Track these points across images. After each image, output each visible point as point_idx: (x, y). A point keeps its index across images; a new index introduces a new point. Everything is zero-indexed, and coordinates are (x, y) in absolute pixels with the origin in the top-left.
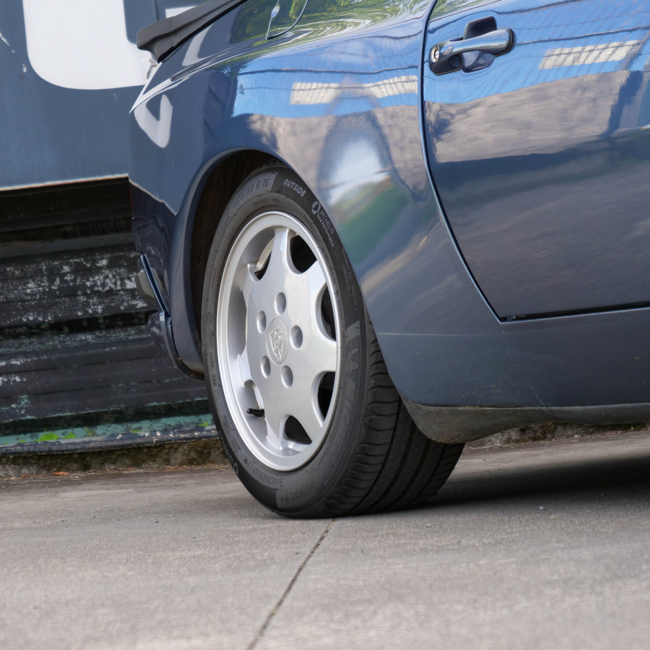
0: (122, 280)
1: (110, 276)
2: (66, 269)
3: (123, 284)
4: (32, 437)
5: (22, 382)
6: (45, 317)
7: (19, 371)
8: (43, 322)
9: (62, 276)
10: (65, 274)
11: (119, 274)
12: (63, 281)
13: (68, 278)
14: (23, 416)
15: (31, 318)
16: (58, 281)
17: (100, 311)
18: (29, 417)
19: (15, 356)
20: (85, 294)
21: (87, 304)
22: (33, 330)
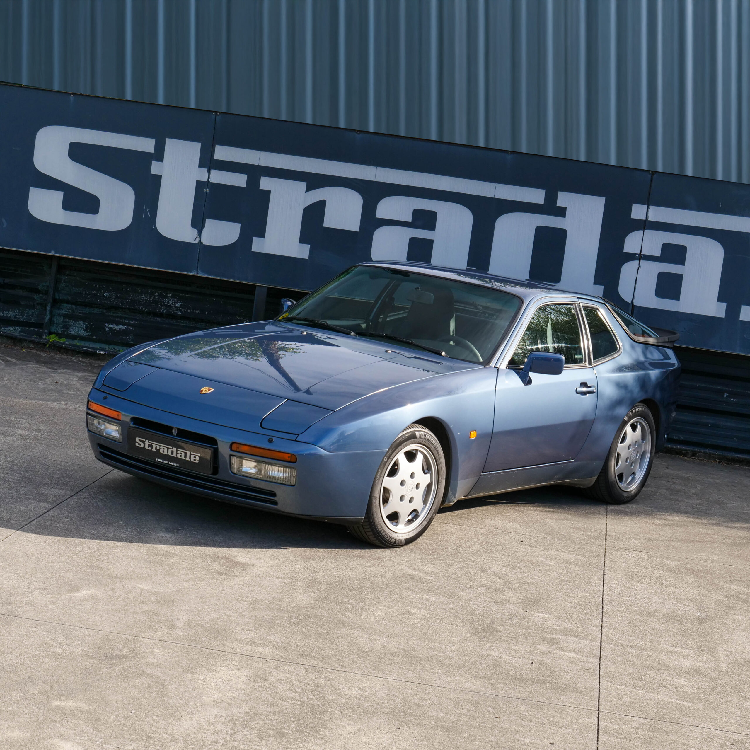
0: (175, 303)
1: (171, 300)
2: (157, 294)
3: (175, 304)
5: (132, 330)
6: (146, 309)
7: (132, 326)
9: (155, 296)
10: (156, 296)
11: (174, 301)
13: (156, 297)
14: (130, 341)
15: (141, 308)
16: (153, 297)
17: (165, 311)
19: (132, 319)
20: (161, 305)
21: (161, 308)
22: (141, 312)
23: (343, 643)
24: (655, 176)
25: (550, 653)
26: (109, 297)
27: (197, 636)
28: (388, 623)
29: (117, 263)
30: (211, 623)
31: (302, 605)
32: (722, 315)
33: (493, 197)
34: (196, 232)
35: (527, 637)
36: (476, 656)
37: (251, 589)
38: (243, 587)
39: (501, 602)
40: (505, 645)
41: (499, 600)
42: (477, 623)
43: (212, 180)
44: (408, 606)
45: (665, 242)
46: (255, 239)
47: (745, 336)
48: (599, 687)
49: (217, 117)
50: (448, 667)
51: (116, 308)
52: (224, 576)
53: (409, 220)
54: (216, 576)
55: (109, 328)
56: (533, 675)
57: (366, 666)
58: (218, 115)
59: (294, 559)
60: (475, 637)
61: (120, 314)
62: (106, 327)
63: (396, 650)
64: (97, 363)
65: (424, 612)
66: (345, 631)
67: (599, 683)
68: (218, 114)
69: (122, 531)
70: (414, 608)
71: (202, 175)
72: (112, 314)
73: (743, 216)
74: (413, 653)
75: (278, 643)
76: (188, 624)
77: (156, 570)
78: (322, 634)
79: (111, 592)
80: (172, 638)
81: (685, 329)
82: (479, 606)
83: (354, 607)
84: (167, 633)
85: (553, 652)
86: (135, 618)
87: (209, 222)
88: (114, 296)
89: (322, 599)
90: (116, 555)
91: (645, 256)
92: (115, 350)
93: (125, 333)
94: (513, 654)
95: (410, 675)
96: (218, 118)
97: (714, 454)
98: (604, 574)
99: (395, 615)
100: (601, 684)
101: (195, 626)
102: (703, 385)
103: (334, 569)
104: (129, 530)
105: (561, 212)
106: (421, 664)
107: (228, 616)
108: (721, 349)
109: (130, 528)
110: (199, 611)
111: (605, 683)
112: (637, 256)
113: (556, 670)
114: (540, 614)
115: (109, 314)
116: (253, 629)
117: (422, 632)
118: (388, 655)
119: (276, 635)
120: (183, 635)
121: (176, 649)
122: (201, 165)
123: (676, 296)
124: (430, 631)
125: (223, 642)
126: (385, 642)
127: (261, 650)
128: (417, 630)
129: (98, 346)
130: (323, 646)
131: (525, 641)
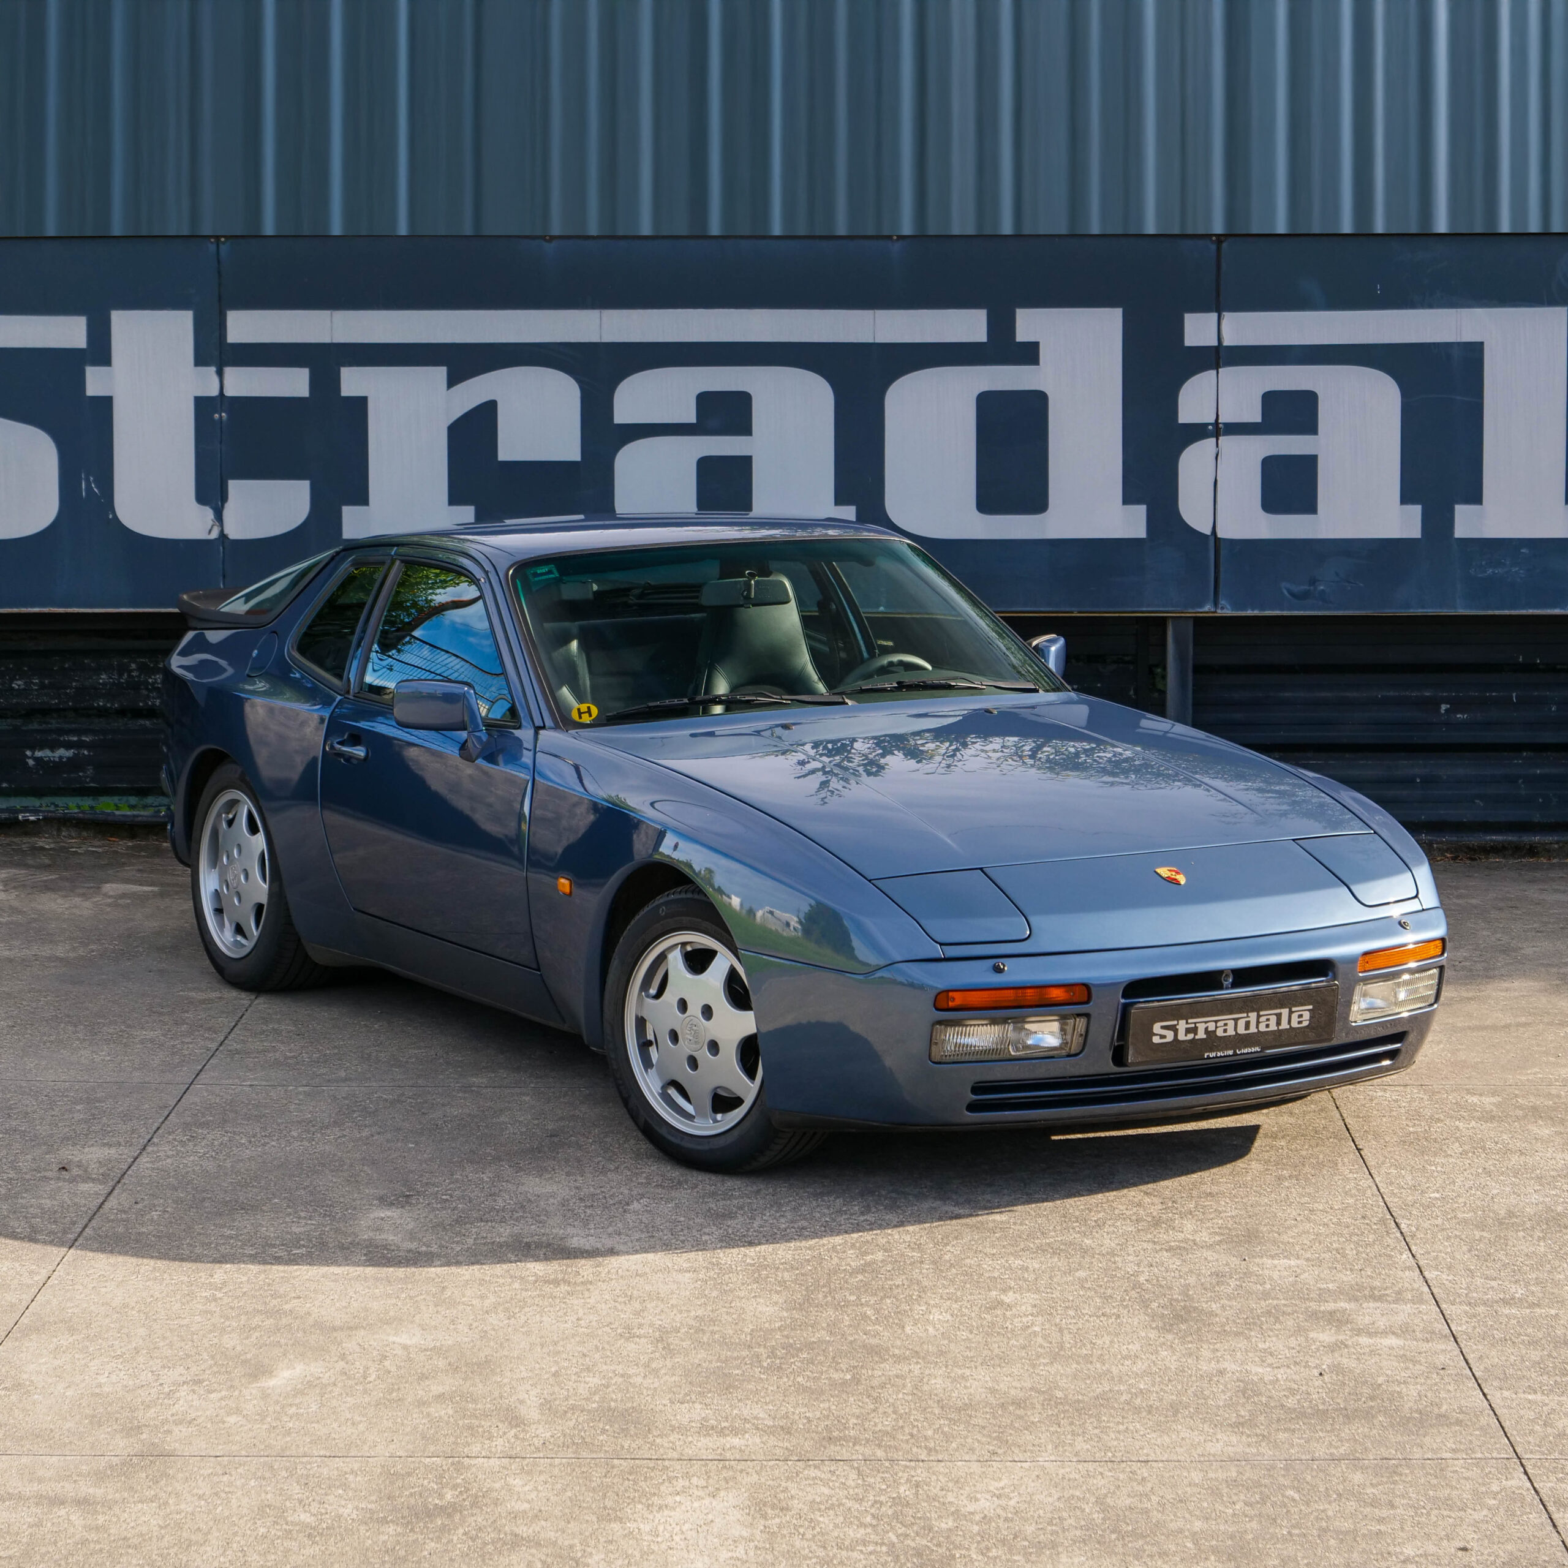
2: (133, 666)
4: (93, 800)
5: (89, 755)
6: (112, 704)
7: (88, 746)
8: (111, 708)
9: (130, 671)
10: (132, 671)
12: (130, 676)
13: (134, 674)
14: (87, 783)
15: (101, 704)
16: (126, 676)
17: (158, 704)
18: (92, 785)
19: (86, 732)
20: (147, 689)
21: (148, 697)
22: (102, 713)
23: (900, 1396)
24: (1225, 245)
25: (1346, 1346)
26: (24, 689)
27: (582, 1434)
28: (971, 1336)
29: (36, 610)
30: (597, 1398)
31: (767, 1325)
32: (1414, 531)
33: (871, 341)
34: (209, 513)
35: (1278, 1318)
36: (1194, 1378)
37: (637, 1306)
38: (617, 1304)
39: (1180, 1248)
40: (1242, 1344)
41: (1173, 1244)
42: (1157, 1305)
43: (229, 392)
44: (990, 1290)
45: (1267, 390)
46: (346, 510)
47: (1472, 571)
48: (1490, 1405)
49: (222, 247)
50: (1149, 1412)
51: (44, 712)
52: (564, 1288)
53: (691, 417)
54: (548, 1289)
55: (38, 760)
56: (1339, 1401)
57: (979, 1441)
58: (224, 243)
59: (691, 1223)
60: (1170, 1337)
61: (54, 724)
62: (29, 758)
63: (1021, 1395)
64: (25, 842)
65: (1031, 1297)
66: (890, 1369)
67: (1484, 1395)
68: (223, 239)
69: (287, 1219)
70: (1004, 1291)
71: (207, 383)
72: (36, 726)
73: (1431, 306)
74: (1059, 1394)
75: (763, 1419)
76: (547, 1406)
77: (411, 1298)
78: (845, 1383)
79: (342, 1364)
80: (533, 1448)
81: (1337, 574)
82: (1138, 1265)
83: (877, 1311)
84: (516, 1436)
85: (1350, 1343)
86: (428, 1415)
87: (236, 488)
88: (35, 684)
89: (799, 1304)
90: (307, 1277)
91: (1225, 424)
92: (57, 806)
93: (73, 764)
94: (1269, 1361)
95: (1080, 1444)
96: (224, 249)
97: (1437, 843)
98: (1359, 1150)
99: (973, 1315)
100: (1489, 1397)
101: (566, 1412)
102: (1392, 693)
103: (788, 1230)
104: (303, 1214)
105: (1029, 354)
106: (1091, 1416)
107: (622, 1376)
108: (1423, 607)
109: (302, 1211)
110: (556, 1375)
111: (1498, 1394)
112: (1210, 427)
113: (1379, 1382)
114: (1276, 1262)
115: (30, 727)
116: (693, 1397)
117: (1051, 1343)
118: (1011, 1408)
119: (749, 1402)
120: (551, 1436)
121: (556, 1471)
122: (200, 360)
123: (1308, 504)
124: (1067, 1337)
125: (646, 1436)
126: (988, 1378)
127: (736, 1441)
128: (1040, 1340)
129: (16, 802)
130: (863, 1411)
131: (1278, 1326)
